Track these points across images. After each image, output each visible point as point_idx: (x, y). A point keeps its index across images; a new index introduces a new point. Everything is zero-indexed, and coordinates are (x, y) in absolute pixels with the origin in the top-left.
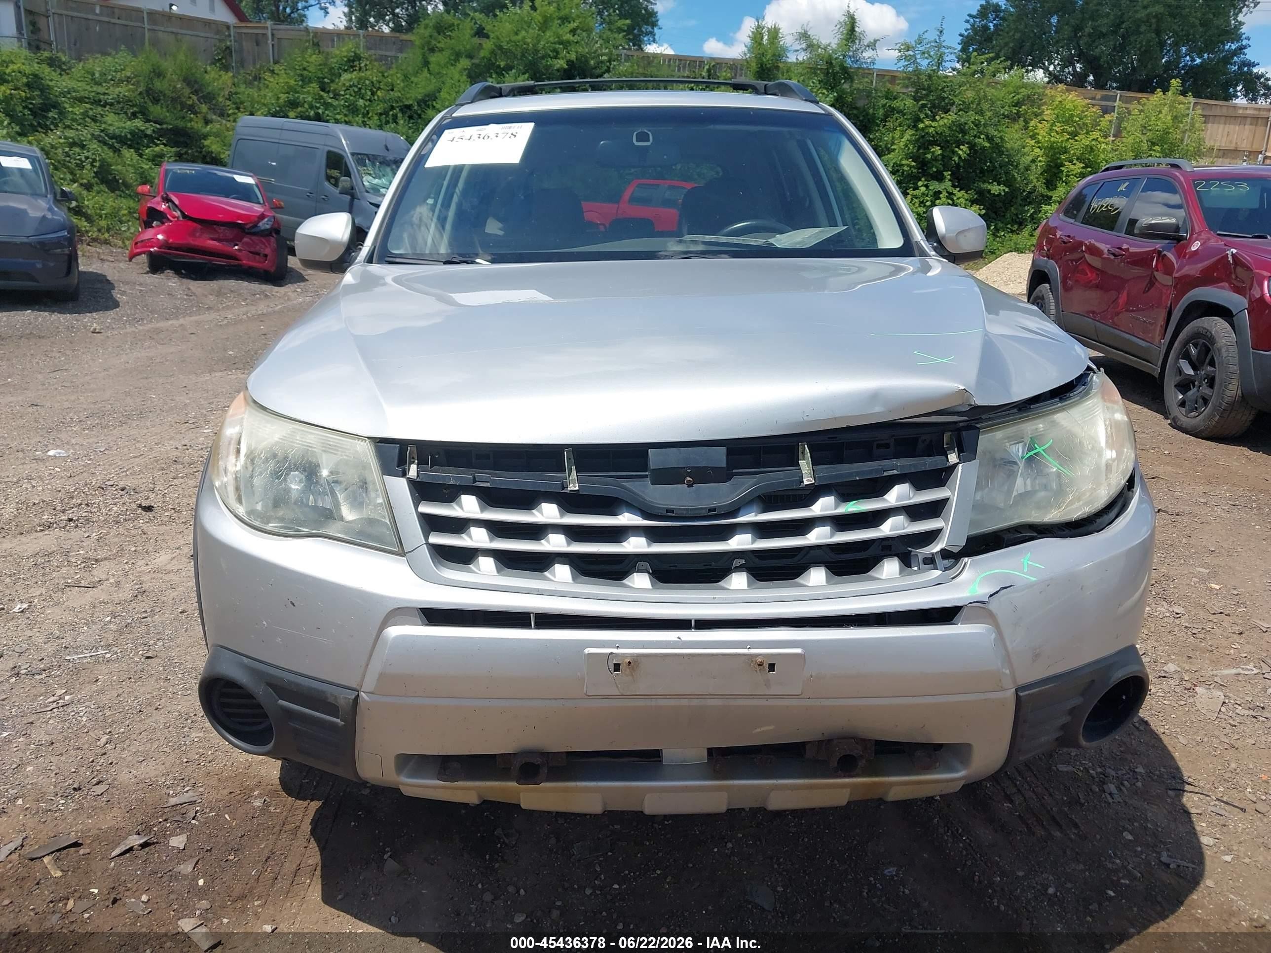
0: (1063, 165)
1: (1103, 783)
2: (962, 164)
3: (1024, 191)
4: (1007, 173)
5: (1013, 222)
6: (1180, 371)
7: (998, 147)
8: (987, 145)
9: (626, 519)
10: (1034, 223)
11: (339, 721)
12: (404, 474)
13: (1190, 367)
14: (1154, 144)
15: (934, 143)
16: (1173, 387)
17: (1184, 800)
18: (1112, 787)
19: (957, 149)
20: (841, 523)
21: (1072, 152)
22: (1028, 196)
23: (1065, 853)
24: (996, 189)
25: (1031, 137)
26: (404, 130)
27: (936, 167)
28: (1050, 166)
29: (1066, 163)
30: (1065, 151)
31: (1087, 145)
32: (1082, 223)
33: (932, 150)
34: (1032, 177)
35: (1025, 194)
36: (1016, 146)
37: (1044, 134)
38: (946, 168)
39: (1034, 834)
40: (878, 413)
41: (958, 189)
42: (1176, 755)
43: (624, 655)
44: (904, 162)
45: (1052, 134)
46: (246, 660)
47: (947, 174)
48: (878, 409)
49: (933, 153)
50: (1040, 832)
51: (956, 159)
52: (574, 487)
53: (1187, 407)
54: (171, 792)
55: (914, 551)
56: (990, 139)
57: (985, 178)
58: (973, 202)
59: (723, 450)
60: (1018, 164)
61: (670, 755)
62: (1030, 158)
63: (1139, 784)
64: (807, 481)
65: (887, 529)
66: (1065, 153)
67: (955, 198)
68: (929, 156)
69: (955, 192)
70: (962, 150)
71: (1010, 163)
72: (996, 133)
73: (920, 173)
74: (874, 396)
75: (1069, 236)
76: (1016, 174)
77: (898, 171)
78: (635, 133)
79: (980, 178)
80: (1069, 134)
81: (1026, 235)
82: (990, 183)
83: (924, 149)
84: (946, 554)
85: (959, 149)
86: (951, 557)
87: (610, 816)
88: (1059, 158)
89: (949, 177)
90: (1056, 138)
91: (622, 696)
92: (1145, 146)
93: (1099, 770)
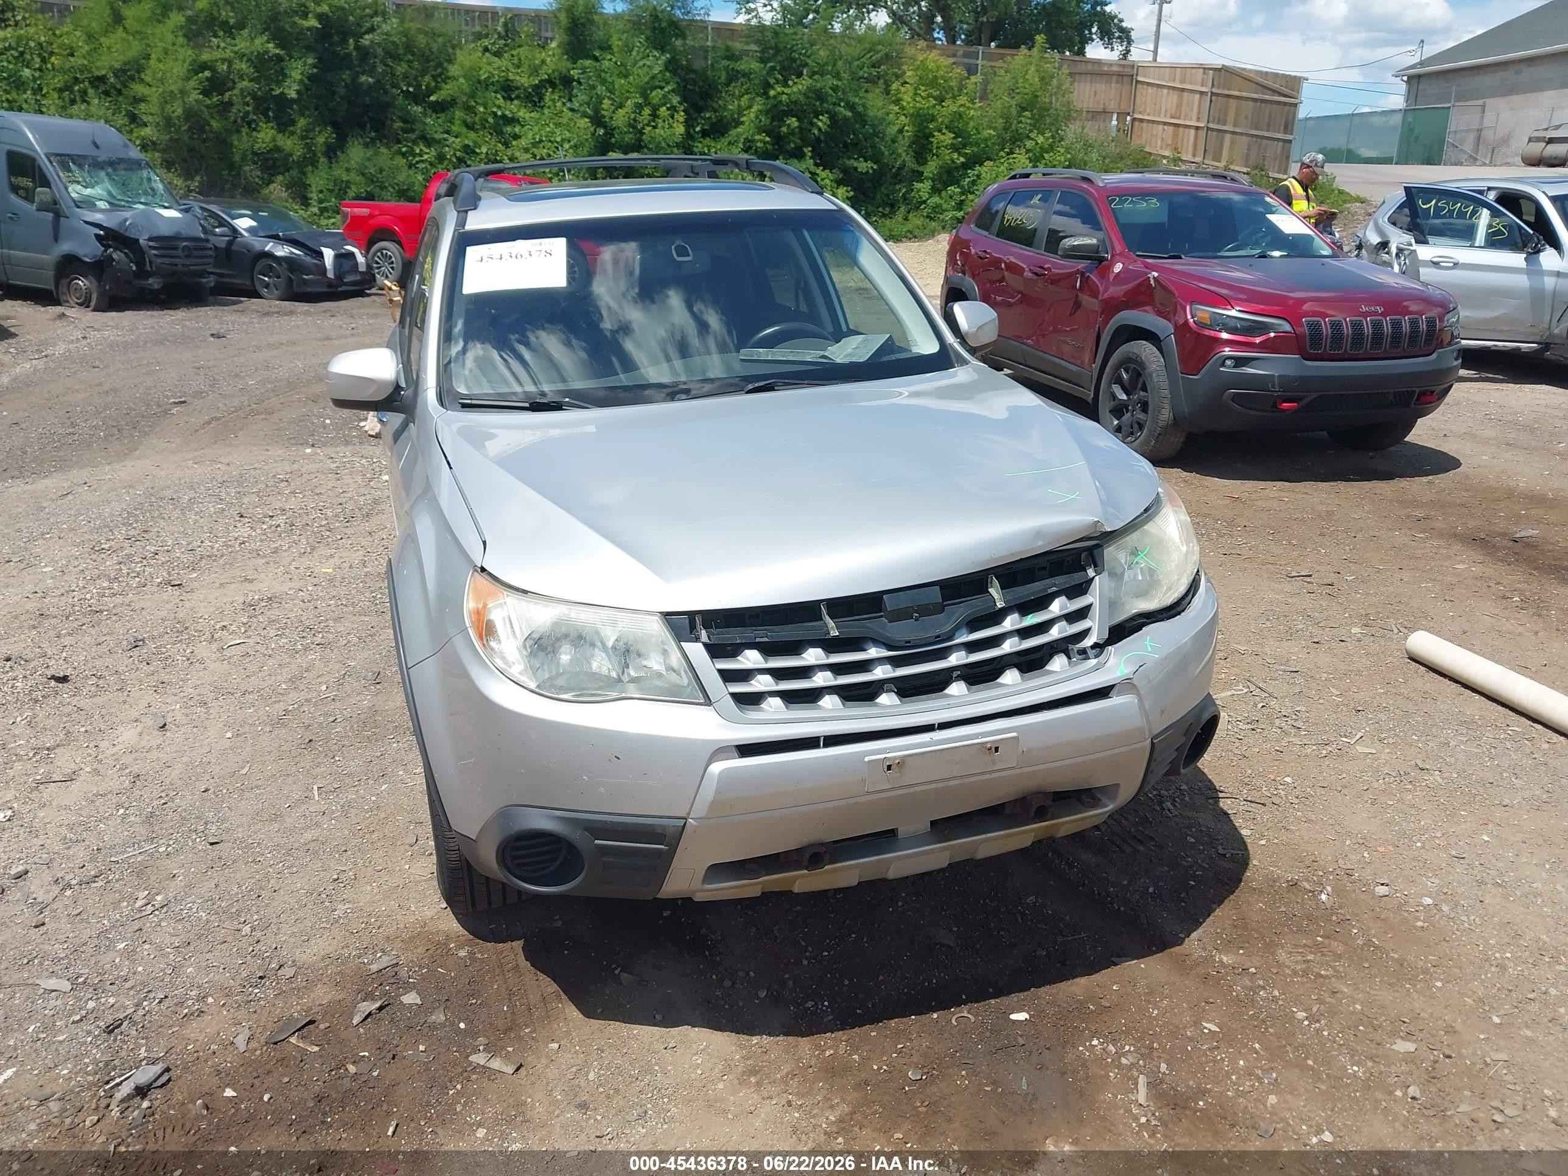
0: (934, 136)
1: (1160, 803)
2: (822, 138)
3: (893, 167)
4: (873, 146)
5: (885, 204)
6: (1114, 397)
7: (860, 118)
8: (849, 114)
9: (873, 652)
10: (908, 204)
11: (662, 847)
12: (697, 639)
13: (1122, 392)
14: (1024, 109)
15: (790, 113)
16: (1108, 413)
17: (1221, 804)
18: (1169, 804)
19: (815, 120)
20: (1025, 633)
21: (940, 120)
22: (897, 174)
23: (1151, 861)
24: (863, 166)
25: (894, 102)
26: (101, 113)
27: (794, 143)
28: (918, 136)
29: (936, 134)
30: (933, 119)
31: (955, 112)
32: (998, 236)
33: (788, 122)
34: (900, 151)
35: (894, 170)
36: (880, 114)
37: (909, 99)
38: (805, 142)
39: (1124, 851)
40: (1041, 546)
41: (821, 168)
42: (1206, 771)
43: (895, 758)
44: (757, 137)
45: (917, 99)
46: (558, 813)
47: (807, 150)
48: (1040, 543)
49: (789, 126)
50: (1129, 850)
51: (816, 132)
52: (835, 633)
53: (1123, 432)
54: (366, 961)
55: (1071, 647)
56: (851, 107)
57: (849, 154)
58: (839, 183)
59: (938, 588)
60: (884, 135)
61: (903, 832)
62: (896, 128)
63: (1187, 799)
64: (1000, 604)
65: (1055, 633)
66: (932, 121)
67: (819, 180)
68: (784, 129)
69: (818, 171)
70: (821, 120)
71: (876, 134)
72: (857, 100)
73: (776, 150)
74: (1038, 534)
75: (985, 252)
76: (883, 148)
77: (750, 148)
78: (673, 247)
79: (844, 153)
80: (935, 99)
81: (900, 219)
82: (856, 159)
83: (779, 121)
84: (1095, 646)
85: (819, 119)
86: (1099, 647)
87: (863, 886)
88: (927, 127)
89: (810, 154)
90: (922, 104)
91: (893, 789)
92: (1014, 111)
93: (1155, 793)
